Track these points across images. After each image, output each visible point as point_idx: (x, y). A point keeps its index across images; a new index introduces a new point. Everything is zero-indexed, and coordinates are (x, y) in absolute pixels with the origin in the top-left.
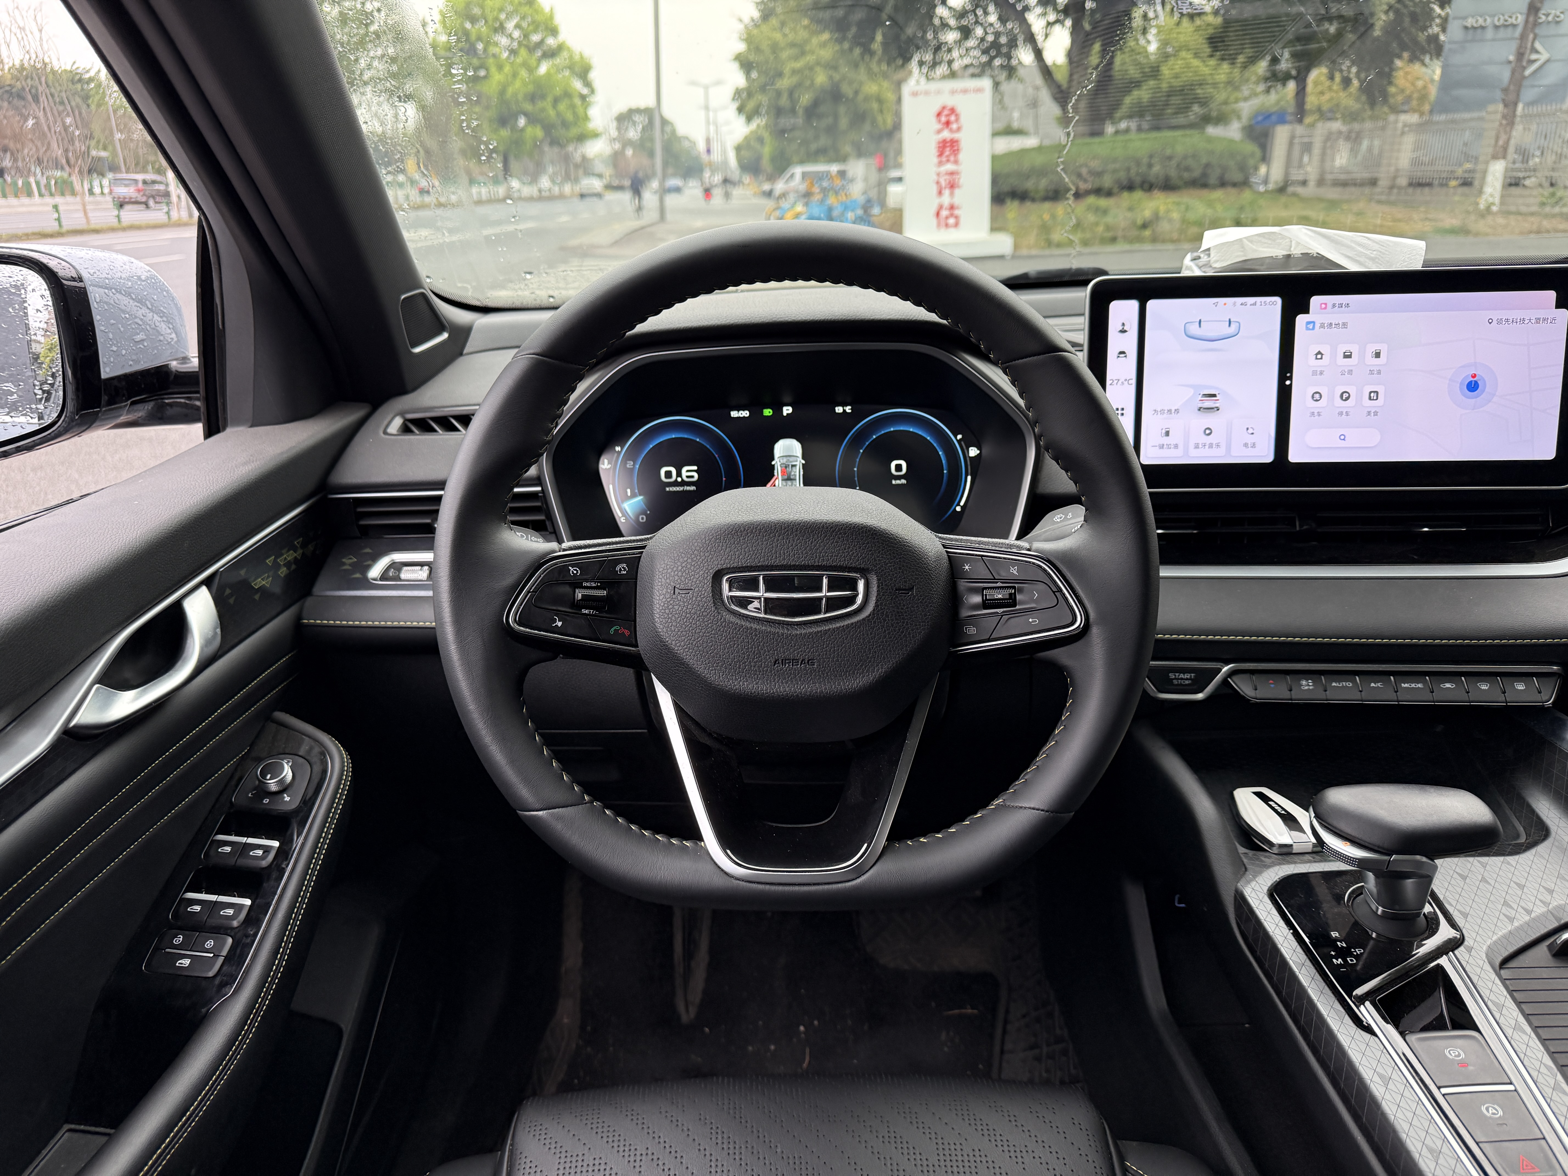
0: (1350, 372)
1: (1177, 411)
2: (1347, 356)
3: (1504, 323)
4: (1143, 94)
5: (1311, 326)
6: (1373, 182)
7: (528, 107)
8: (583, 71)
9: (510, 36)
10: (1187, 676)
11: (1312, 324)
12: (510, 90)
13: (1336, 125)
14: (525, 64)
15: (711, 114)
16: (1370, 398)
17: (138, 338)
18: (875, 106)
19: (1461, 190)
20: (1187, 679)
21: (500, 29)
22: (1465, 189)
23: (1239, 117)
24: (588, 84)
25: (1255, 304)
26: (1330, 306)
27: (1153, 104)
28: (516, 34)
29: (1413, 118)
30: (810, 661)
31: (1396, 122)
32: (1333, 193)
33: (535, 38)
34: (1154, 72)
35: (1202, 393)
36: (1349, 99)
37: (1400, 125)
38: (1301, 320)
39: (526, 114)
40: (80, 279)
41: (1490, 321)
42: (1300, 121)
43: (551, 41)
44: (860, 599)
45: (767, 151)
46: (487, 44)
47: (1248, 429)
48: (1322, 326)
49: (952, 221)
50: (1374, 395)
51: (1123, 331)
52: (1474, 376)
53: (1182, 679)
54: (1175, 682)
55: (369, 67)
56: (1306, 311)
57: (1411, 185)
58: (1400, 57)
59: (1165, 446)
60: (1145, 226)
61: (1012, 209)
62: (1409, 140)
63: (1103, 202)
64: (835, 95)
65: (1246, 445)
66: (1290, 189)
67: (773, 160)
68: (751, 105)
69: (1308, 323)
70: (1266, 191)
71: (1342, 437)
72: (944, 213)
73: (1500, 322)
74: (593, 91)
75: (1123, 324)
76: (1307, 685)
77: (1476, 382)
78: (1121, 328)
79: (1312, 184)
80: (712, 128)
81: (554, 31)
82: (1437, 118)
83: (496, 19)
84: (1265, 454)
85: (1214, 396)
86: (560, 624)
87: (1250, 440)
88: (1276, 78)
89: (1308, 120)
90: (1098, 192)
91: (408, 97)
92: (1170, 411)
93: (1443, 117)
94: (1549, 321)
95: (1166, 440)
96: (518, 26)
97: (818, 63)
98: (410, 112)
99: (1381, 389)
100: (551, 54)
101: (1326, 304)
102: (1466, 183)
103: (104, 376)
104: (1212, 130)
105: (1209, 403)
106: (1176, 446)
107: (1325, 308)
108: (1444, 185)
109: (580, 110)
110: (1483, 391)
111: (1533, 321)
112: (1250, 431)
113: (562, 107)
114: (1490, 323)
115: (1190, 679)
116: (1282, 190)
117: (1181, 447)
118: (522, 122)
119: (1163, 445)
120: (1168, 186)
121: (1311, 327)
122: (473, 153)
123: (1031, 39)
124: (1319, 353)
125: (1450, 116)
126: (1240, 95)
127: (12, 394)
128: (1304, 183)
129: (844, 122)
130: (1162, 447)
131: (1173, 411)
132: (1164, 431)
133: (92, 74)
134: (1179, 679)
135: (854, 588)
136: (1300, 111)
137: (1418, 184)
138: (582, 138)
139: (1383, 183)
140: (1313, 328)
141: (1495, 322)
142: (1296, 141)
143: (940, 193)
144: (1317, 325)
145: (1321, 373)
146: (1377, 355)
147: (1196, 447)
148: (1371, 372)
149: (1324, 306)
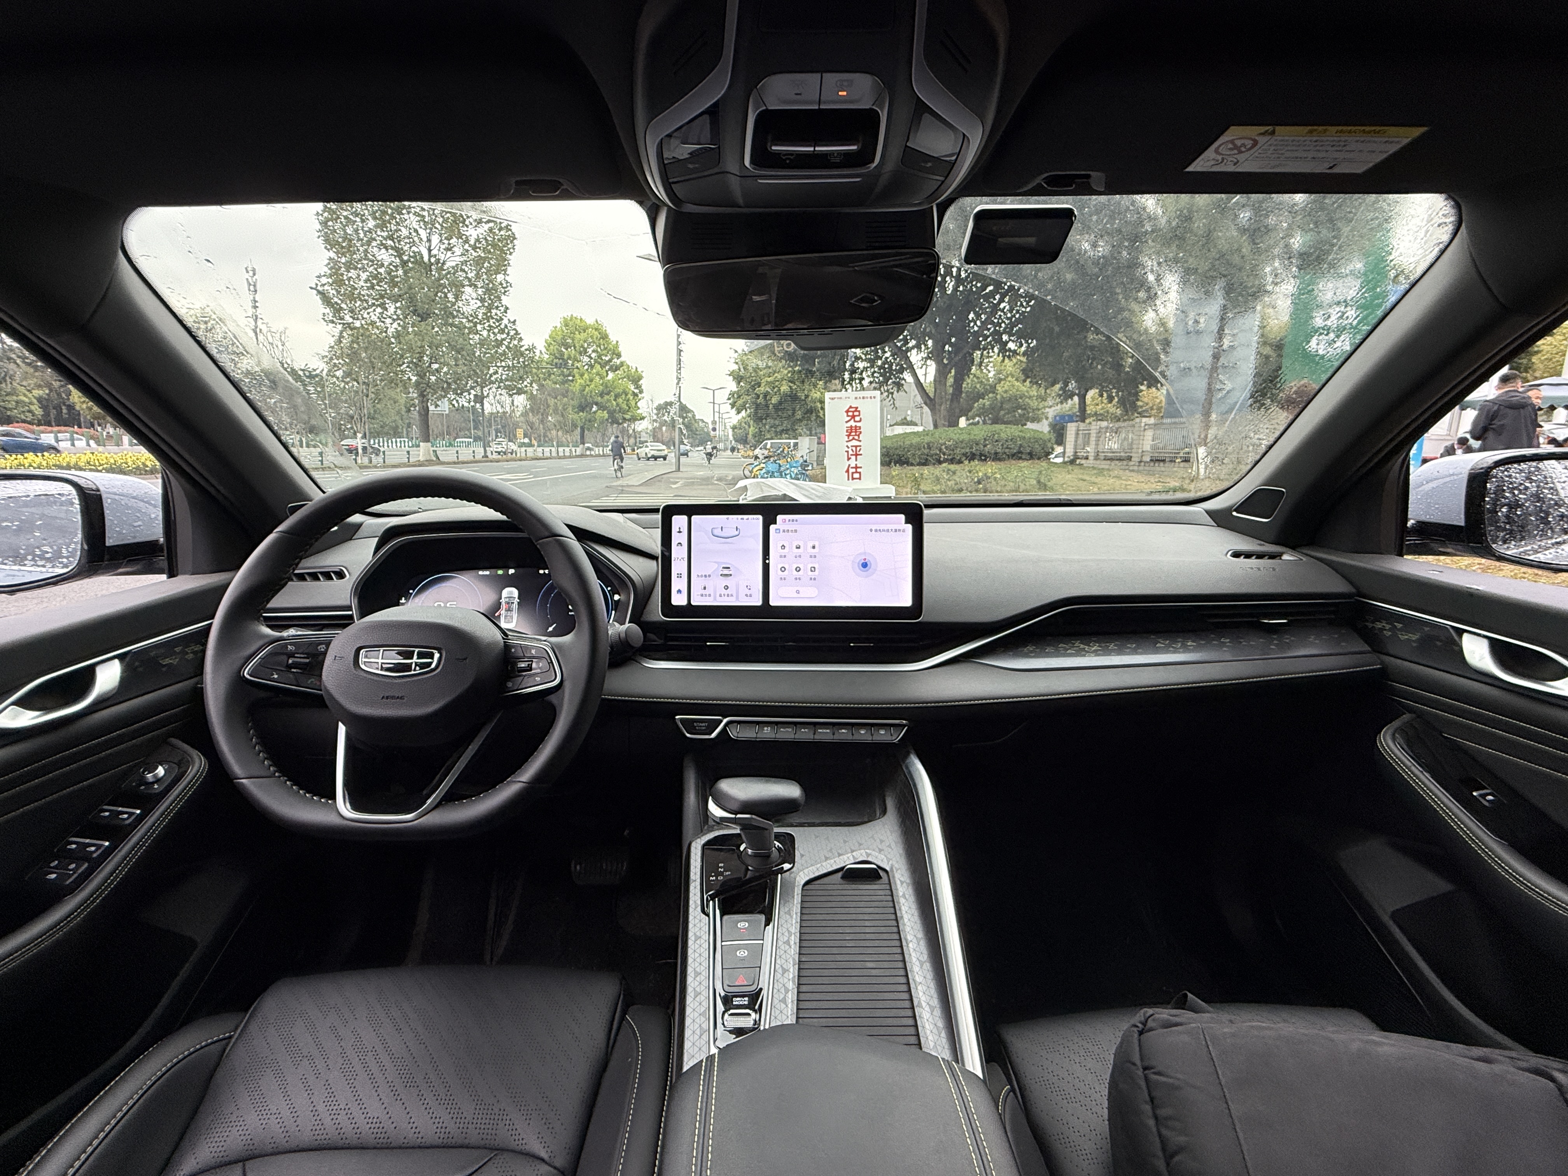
0: (800, 556)
1: (710, 576)
2: (798, 547)
4: (986, 402)
6: (1130, 458)
7: (599, 399)
8: (636, 380)
11: (779, 530)
12: (587, 389)
13: (1104, 424)
14: (598, 374)
15: (716, 406)
16: (811, 571)
17: (136, 524)
18: (819, 405)
19: (1182, 464)
20: (702, 726)
21: (584, 352)
22: (1186, 465)
23: (1047, 418)
24: (638, 387)
25: (749, 519)
26: (786, 521)
27: (992, 407)
28: (594, 355)
29: (1152, 421)
30: (402, 698)
31: (1141, 422)
32: (1105, 465)
33: (606, 358)
34: (993, 389)
35: (722, 566)
36: (1113, 408)
37: (1143, 425)
38: (772, 528)
39: (597, 404)
40: (98, 490)
42: (1083, 421)
43: (618, 362)
44: (433, 666)
45: (752, 430)
46: (575, 361)
47: (747, 586)
48: (784, 531)
49: (856, 476)
50: (813, 569)
51: (680, 532)
52: (865, 560)
53: (700, 726)
54: (696, 728)
55: (496, 373)
56: (775, 523)
57: (1151, 460)
58: (1142, 384)
59: (704, 596)
60: (979, 482)
61: (896, 470)
62: (1149, 434)
63: (952, 467)
64: (793, 397)
65: (746, 595)
66: (1078, 461)
67: (754, 436)
68: (740, 402)
69: (777, 529)
70: (1064, 463)
71: (797, 592)
72: (851, 470)
73: (876, 531)
74: (641, 392)
75: (680, 528)
76: (767, 730)
77: (866, 563)
79: (1091, 458)
80: (717, 415)
81: (618, 355)
82: (1165, 421)
83: (582, 346)
84: (758, 601)
85: (729, 568)
86: (276, 676)
87: (749, 593)
88: (1067, 395)
89: (1087, 421)
90: (952, 461)
91: (520, 392)
92: (705, 576)
93: (1169, 420)
95: (704, 592)
96: (595, 351)
97: (782, 379)
99: (816, 566)
100: (616, 368)
102: (1186, 460)
103: (107, 544)
104: (1030, 425)
105: (726, 572)
106: (710, 595)
108: (1172, 461)
109: (633, 403)
110: (870, 568)
111: (893, 531)
112: (749, 588)
113: (620, 400)
115: (704, 726)
116: (1072, 462)
117: (712, 596)
118: (595, 408)
119: (703, 594)
120: (997, 457)
121: (778, 532)
122: (561, 426)
123: (911, 367)
124: (783, 546)
125: (1173, 420)
126: (1046, 404)
127: (48, 553)
128: (1087, 458)
129: (799, 415)
130: (702, 596)
131: (707, 576)
132: (703, 587)
133: (318, 372)
134: (698, 727)
135: (432, 658)
136: (1082, 415)
137: (1156, 460)
138: (634, 419)
139: (1136, 459)
140: (780, 532)
142: (1081, 432)
143: (849, 459)
144: (782, 530)
145: (785, 556)
146: (814, 547)
147: (720, 596)
148: (811, 557)
149: (784, 521)
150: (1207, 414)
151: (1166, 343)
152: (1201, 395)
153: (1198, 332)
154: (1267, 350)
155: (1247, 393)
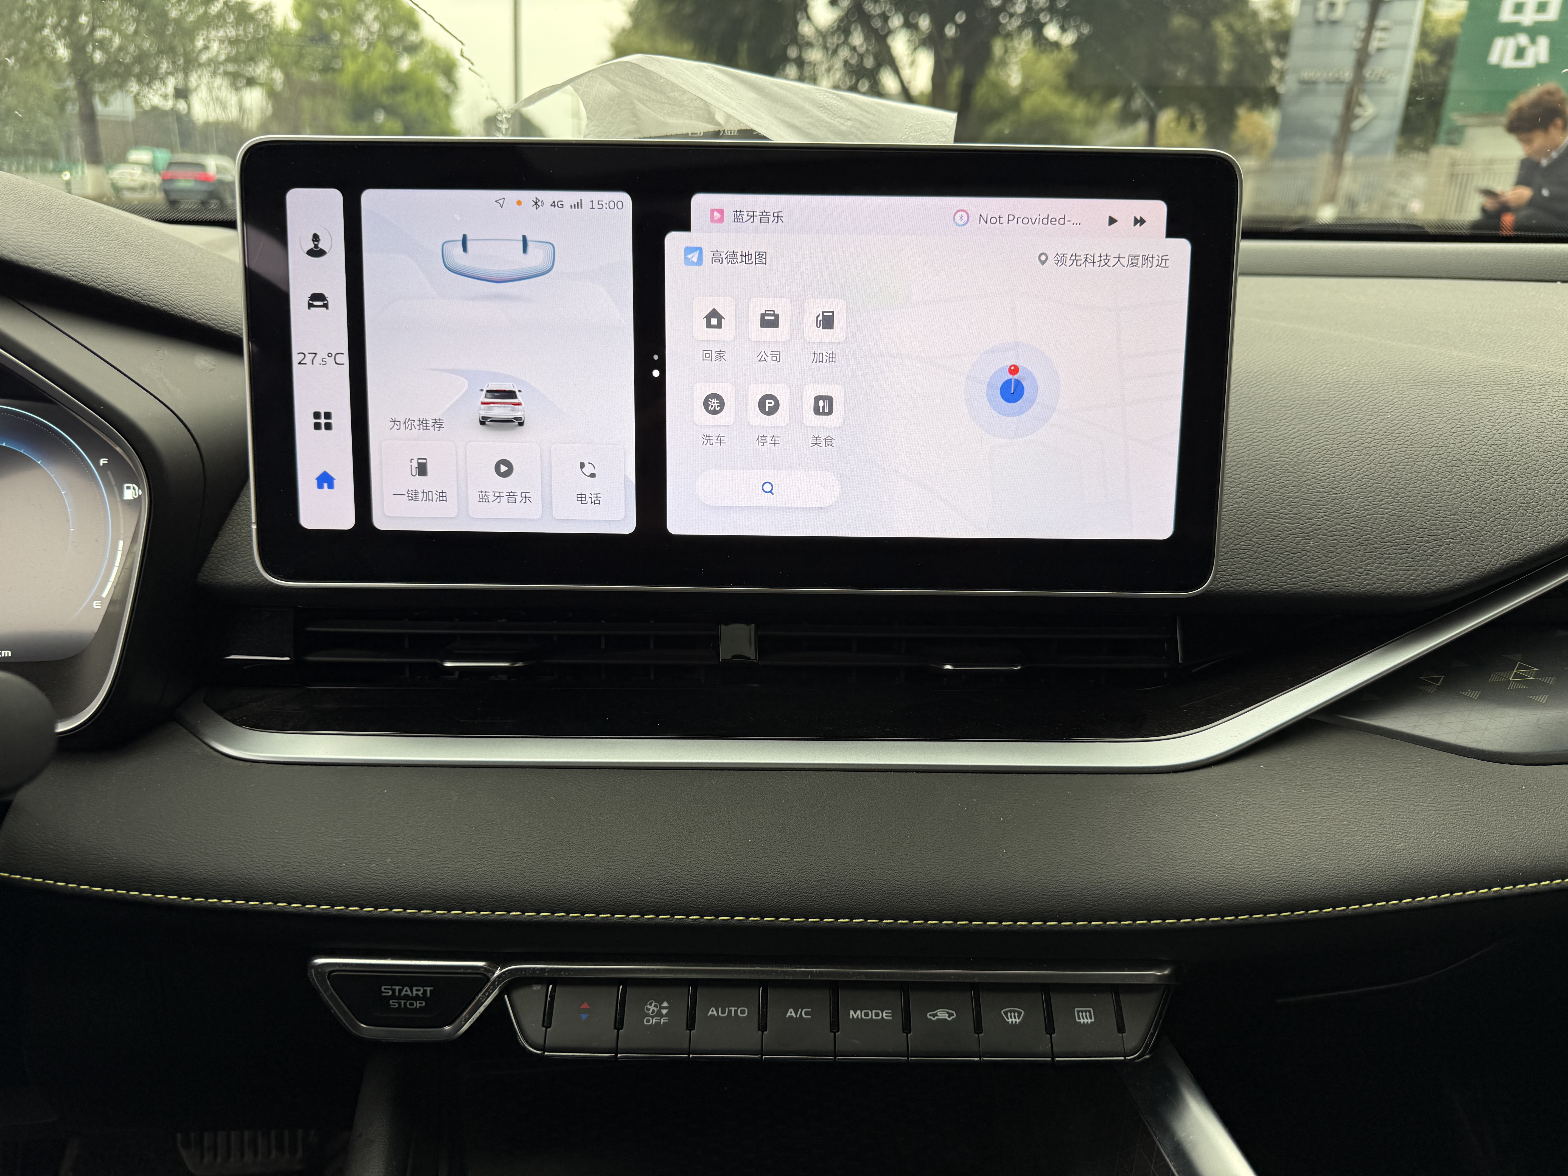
0: (776, 356)
1: (438, 423)
2: (769, 322)
3: (1069, 263)
5: (694, 257)
7: (385, 99)
8: (448, 69)
9: (368, 29)
10: (417, 991)
11: (697, 254)
12: (366, 82)
14: (384, 57)
16: (817, 411)
20: (417, 998)
21: (358, 19)
24: (452, 83)
25: (579, 205)
26: (729, 216)
28: (376, 27)
29: (1252, 163)
33: (395, 32)
34: (1015, 105)
35: (485, 389)
38: (673, 243)
39: (382, 107)
41: (1043, 258)
43: (413, 37)
46: (345, 32)
47: (582, 465)
48: (717, 257)
50: (823, 405)
51: (316, 252)
52: (1014, 370)
53: (406, 997)
54: (394, 1004)
56: (684, 225)
58: (1242, 105)
59: (420, 495)
65: (581, 498)
69: (689, 250)
71: (768, 487)
73: (1061, 259)
74: (457, 90)
75: (316, 238)
76: (656, 1009)
77: (1018, 383)
78: (311, 245)
81: (414, 25)
82: (1276, 164)
83: (354, 8)
84: (620, 517)
85: (511, 394)
87: (589, 487)
91: (251, 82)
92: (423, 423)
93: (1281, 164)
94: (1155, 263)
95: (419, 482)
96: (376, 18)
98: (254, 98)
99: (836, 392)
100: (412, 49)
101: (721, 212)
105: (501, 411)
106: (443, 496)
107: (721, 220)
110: (1033, 401)
111: (1125, 262)
112: (588, 470)
113: (423, 103)
114: (1043, 263)
115: (424, 997)
117: (452, 496)
118: (377, 114)
119: (416, 492)
121: (695, 259)
124: (714, 314)
125: (1288, 163)
130: (413, 496)
131: (430, 424)
132: (415, 464)
134: (400, 998)
140: (700, 261)
141: (1051, 260)
144: (707, 256)
145: (720, 356)
146: (827, 322)
147: (484, 498)
148: (817, 358)
149: (718, 216)
150: (1339, 153)
151: (1283, 37)
152: (1333, 126)
153: (1334, 23)
154: (1429, 58)
155: (1395, 124)
